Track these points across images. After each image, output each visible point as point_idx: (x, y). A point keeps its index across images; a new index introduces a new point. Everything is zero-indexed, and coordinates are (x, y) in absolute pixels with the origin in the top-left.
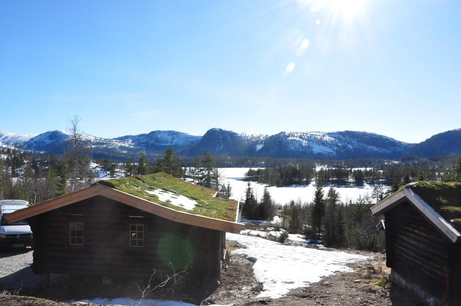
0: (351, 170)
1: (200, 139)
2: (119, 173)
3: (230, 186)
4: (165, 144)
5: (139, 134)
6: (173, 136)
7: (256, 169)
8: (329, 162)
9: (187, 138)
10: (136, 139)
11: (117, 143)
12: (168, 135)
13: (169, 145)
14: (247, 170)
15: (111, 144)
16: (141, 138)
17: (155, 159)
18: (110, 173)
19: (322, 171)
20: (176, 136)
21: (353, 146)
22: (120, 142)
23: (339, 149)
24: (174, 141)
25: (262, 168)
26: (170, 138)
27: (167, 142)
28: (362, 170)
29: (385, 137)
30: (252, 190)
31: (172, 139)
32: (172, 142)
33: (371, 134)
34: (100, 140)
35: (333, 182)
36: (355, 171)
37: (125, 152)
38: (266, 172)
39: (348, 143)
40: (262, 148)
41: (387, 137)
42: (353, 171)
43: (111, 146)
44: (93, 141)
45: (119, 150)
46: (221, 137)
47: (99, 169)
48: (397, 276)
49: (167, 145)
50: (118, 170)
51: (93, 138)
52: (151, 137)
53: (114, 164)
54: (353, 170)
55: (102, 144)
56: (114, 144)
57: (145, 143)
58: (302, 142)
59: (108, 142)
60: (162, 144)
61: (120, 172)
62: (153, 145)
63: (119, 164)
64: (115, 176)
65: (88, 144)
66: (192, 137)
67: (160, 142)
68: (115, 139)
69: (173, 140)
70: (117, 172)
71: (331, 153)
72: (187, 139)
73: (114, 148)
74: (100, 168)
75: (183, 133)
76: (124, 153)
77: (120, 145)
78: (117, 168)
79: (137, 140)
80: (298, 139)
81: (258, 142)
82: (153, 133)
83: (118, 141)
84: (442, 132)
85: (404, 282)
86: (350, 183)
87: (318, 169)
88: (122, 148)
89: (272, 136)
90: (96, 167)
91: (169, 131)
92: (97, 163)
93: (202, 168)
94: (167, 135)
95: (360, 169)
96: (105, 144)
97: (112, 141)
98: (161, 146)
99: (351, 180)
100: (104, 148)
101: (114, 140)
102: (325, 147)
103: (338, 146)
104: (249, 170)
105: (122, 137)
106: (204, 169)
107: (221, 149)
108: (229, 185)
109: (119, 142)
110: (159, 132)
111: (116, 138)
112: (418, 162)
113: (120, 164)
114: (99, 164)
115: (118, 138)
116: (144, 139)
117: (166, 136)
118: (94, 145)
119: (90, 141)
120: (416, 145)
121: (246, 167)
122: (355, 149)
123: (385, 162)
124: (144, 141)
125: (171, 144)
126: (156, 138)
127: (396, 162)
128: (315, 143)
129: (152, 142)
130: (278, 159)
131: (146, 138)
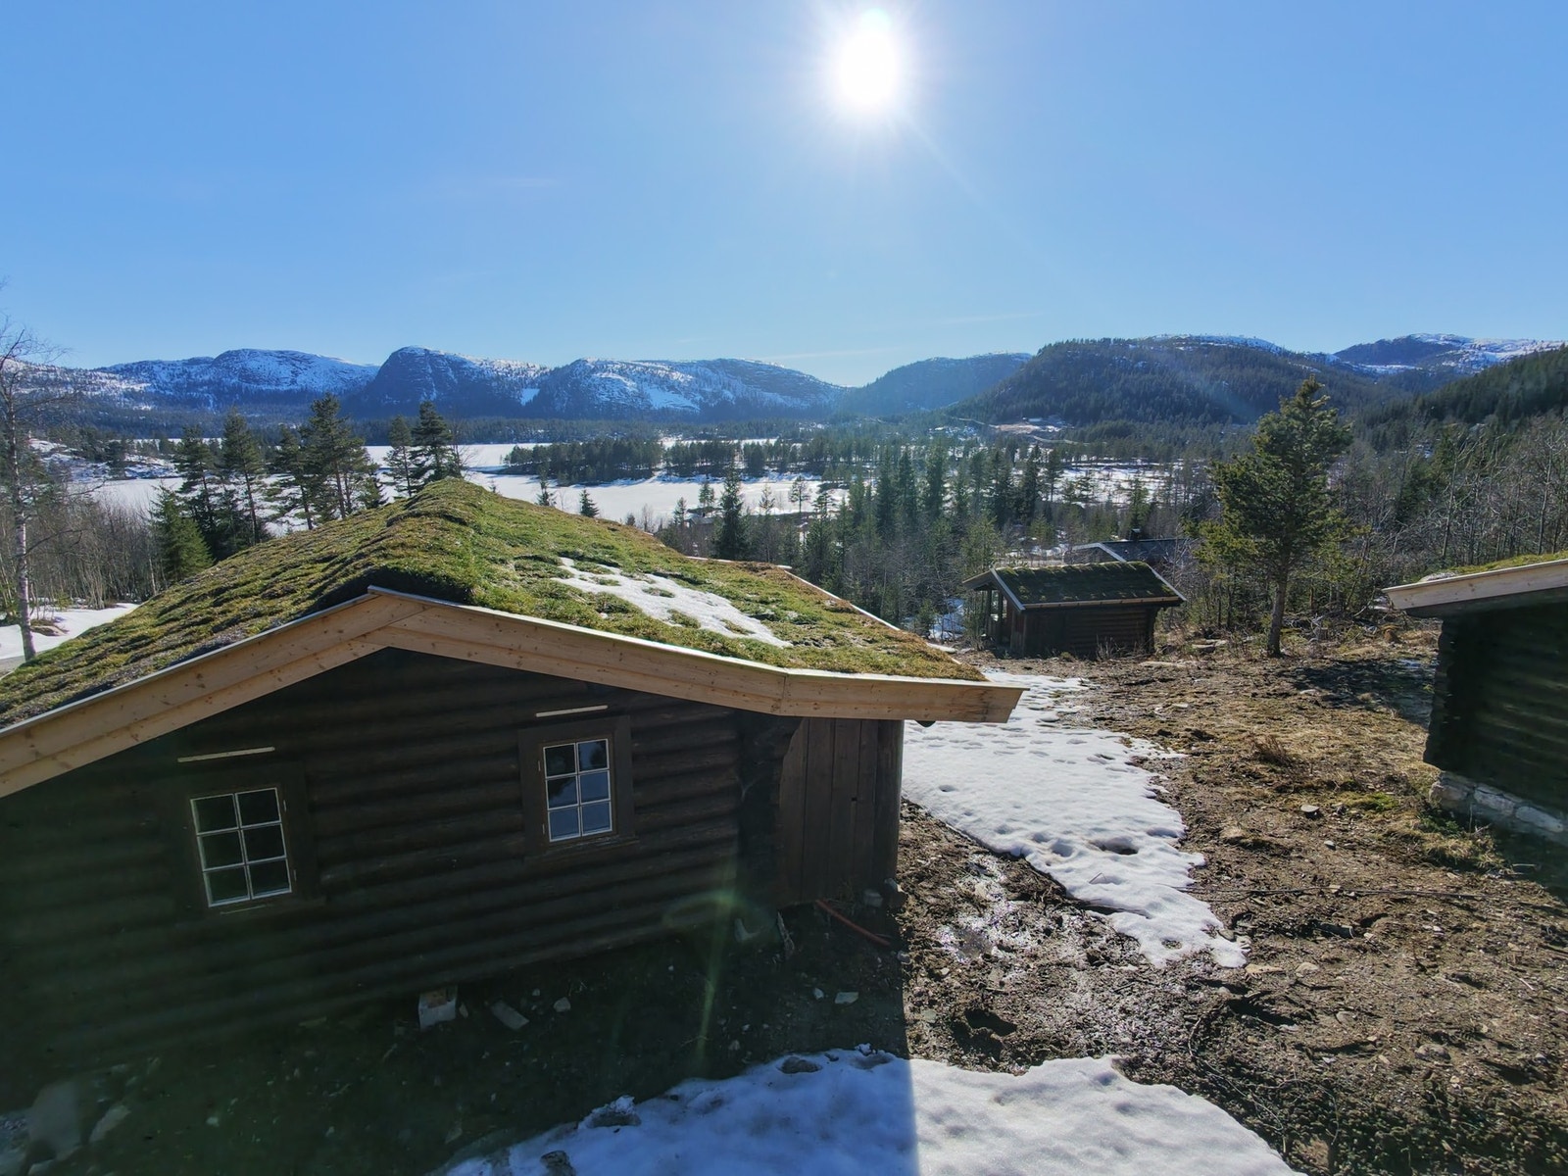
0: (738, 445)
1: (373, 374)
2: (140, 466)
3: (497, 491)
4: (274, 388)
5: (187, 357)
6: (294, 365)
7: (530, 446)
8: (686, 428)
9: (337, 370)
10: (177, 372)
11: (114, 381)
12: (280, 363)
13: (285, 388)
14: (507, 449)
15: (90, 383)
16: (194, 369)
18: (108, 467)
19: (676, 450)
20: (303, 367)
21: (734, 392)
22: (124, 378)
23: (705, 399)
24: (298, 379)
25: (544, 445)
26: (285, 371)
27: (278, 382)
28: (761, 444)
29: (799, 373)
31: (293, 372)
32: (293, 382)
33: (770, 367)
34: (50, 371)
35: (702, 470)
36: (746, 446)
37: (149, 408)
38: (554, 452)
39: (724, 387)
40: (535, 397)
41: (801, 374)
42: (742, 447)
43: (93, 390)
44: (21, 374)
45: (124, 402)
46: (430, 371)
47: (66, 457)
49: (280, 388)
50: (134, 458)
51: (22, 366)
52: (227, 367)
53: (119, 441)
54: (743, 443)
55: (57, 383)
56: (104, 384)
57: (209, 383)
58: (625, 385)
59: (82, 380)
60: (264, 388)
61: (145, 464)
62: (236, 389)
63: (135, 441)
66: (351, 369)
67: (257, 382)
68: (103, 370)
69: (297, 375)
70: (133, 464)
71: (690, 407)
72: (336, 373)
73: (106, 397)
74: (67, 453)
75: (324, 358)
76: (145, 411)
77: (124, 387)
78: (132, 454)
79: (182, 375)
80: (615, 376)
81: (523, 383)
82: (228, 356)
83: (117, 376)
84: (905, 365)
86: (739, 471)
87: (669, 443)
88: (130, 395)
89: (557, 369)
90: (53, 451)
91: (282, 352)
92: (52, 441)
94: (277, 363)
95: (756, 441)
96: (70, 383)
97: (96, 376)
98: (261, 391)
99: (740, 465)
100: (67, 395)
101: (99, 373)
102: (676, 396)
103: (703, 393)
104: (514, 449)
105: (126, 366)
106: (424, 450)
107: (432, 399)
108: (494, 488)
109: (121, 380)
110: (251, 353)
111: (107, 366)
112: (864, 426)
113: (140, 441)
114: (62, 443)
115: (115, 367)
116: (203, 372)
117: (273, 366)
118: (26, 387)
119: (13, 375)
120: (858, 391)
121: (501, 441)
122: (738, 400)
123: (801, 426)
124: (206, 378)
125: (291, 387)
126: (244, 369)
127: (820, 426)
128: (654, 386)
129: (233, 381)
130: (575, 422)
131: (212, 371)
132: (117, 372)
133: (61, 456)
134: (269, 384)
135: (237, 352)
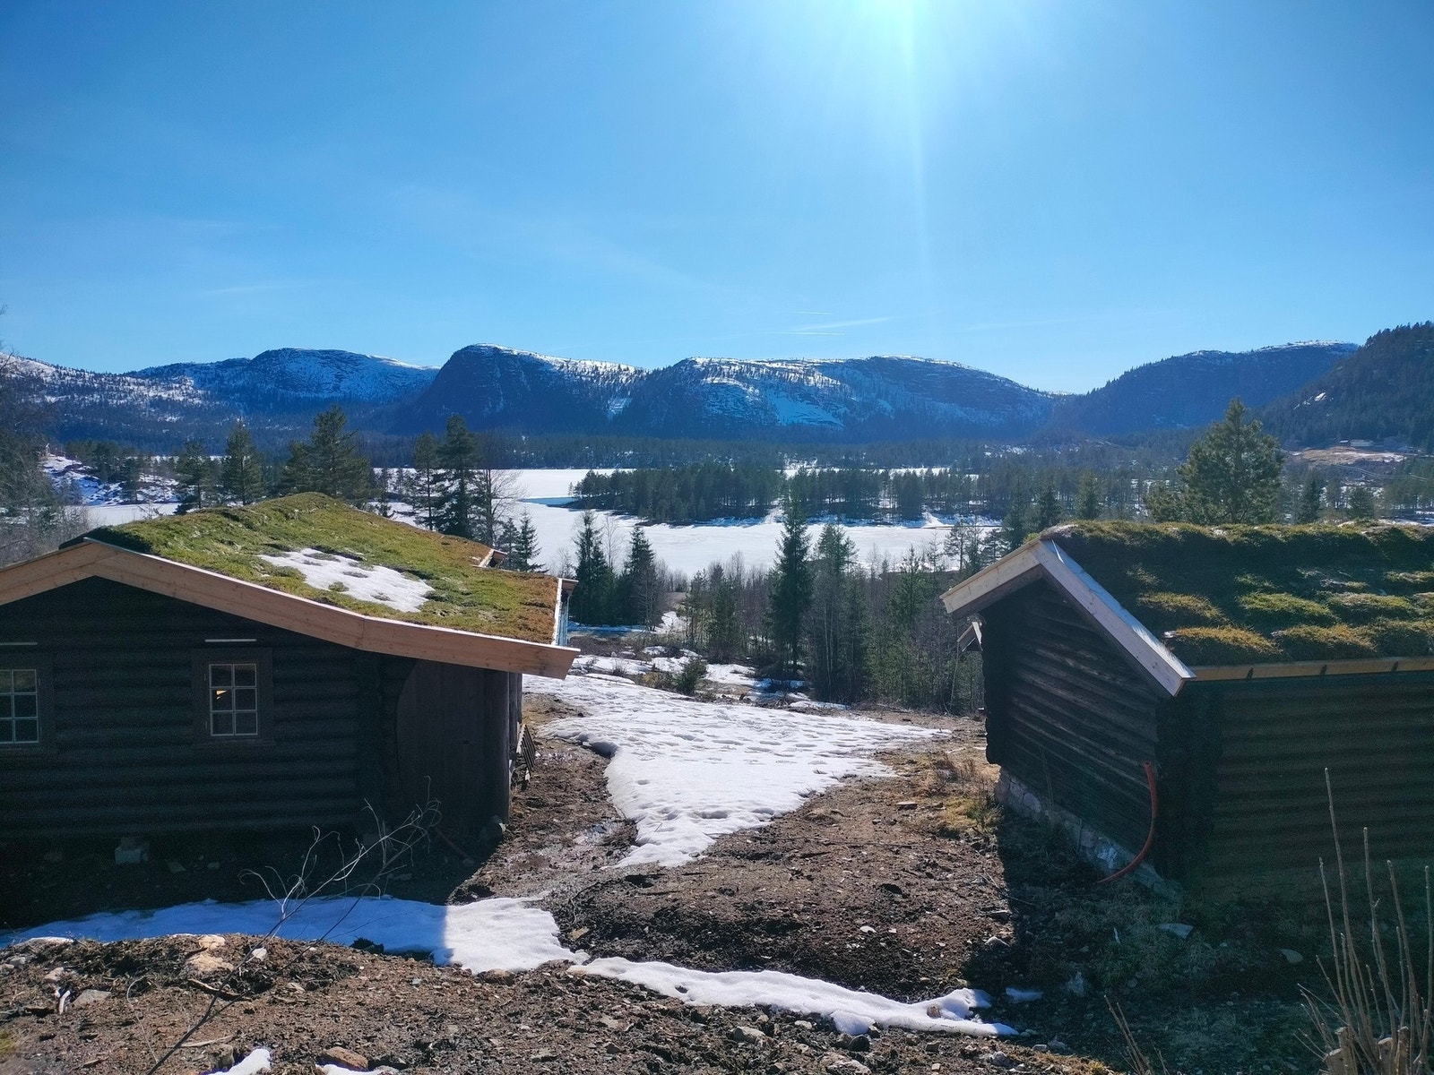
0: (886, 475)
1: (430, 378)
2: (153, 488)
4: (313, 395)
5: (222, 357)
6: (339, 368)
7: (609, 472)
8: (822, 453)
9: (386, 373)
10: (209, 376)
11: (142, 387)
12: (323, 365)
13: (326, 395)
14: (579, 475)
15: (118, 390)
16: (227, 373)
17: (281, 442)
18: (120, 489)
19: (801, 476)
20: (349, 370)
21: (893, 403)
22: (153, 384)
23: (852, 413)
24: (342, 385)
25: (626, 470)
26: (328, 375)
27: (319, 388)
28: (918, 474)
29: (989, 375)
30: (599, 535)
31: (336, 376)
32: (336, 388)
33: (946, 367)
34: (78, 376)
35: (834, 510)
36: (897, 476)
37: (175, 419)
38: (639, 480)
39: (879, 395)
40: (625, 409)
41: (993, 376)
42: (892, 478)
43: (120, 398)
44: (49, 379)
45: (150, 411)
46: (499, 375)
47: (79, 476)
48: (1017, 789)
49: (320, 395)
50: (148, 479)
51: (50, 370)
52: (264, 371)
53: (136, 458)
54: (892, 472)
55: (87, 390)
56: (132, 391)
57: (242, 389)
58: (745, 393)
59: (108, 383)
60: (302, 395)
61: (158, 486)
62: (270, 397)
63: (153, 458)
64: (140, 497)
65: (31, 392)
66: (405, 372)
67: (295, 388)
68: (132, 374)
69: (340, 380)
70: (147, 486)
71: (831, 423)
72: (386, 378)
73: (131, 407)
74: (81, 472)
75: (373, 359)
76: (170, 422)
77: (151, 394)
78: (149, 473)
79: (214, 379)
80: (732, 382)
81: (612, 391)
82: (268, 356)
83: (147, 381)
84: (1153, 362)
85: (1037, 806)
86: (885, 511)
87: (791, 472)
88: (158, 403)
89: (656, 372)
90: (68, 468)
91: (326, 352)
92: (69, 457)
93: (441, 471)
94: (319, 366)
95: (911, 470)
96: (97, 390)
97: (124, 382)
98: (298, 399)
99: (886, 503)
100: (93, 404)
101: (128, 379)
102: (812, 407)
103: (849, 404)
104: (588, 475)
105: (157, 369)
106: (448, 473)
107: (498, 410)
108: (527, 522)
109: (149, 387)
110: (291, 354)
111: (138, 370)
112: (1082, 451)
113: (158, 458)
114: (77, 461)
115: (144, 371)
116: (238, 376)
117: (314, 368)
118: (53, 395)
119: (38, 380)
120: (1078, 400)
121: (578, 466)
122: (898, 413)
123: (988, 450)
124: (240, 383)
125: (334, 394)
126: (283, 373)
127: (1017, 450)
128: (783, 394)
129: (269, 387)
130: (673, 442)
131: (247, 375)
132: (147, 377)
133: (75, 474)
134: (309, 391)
135: (277, 353)
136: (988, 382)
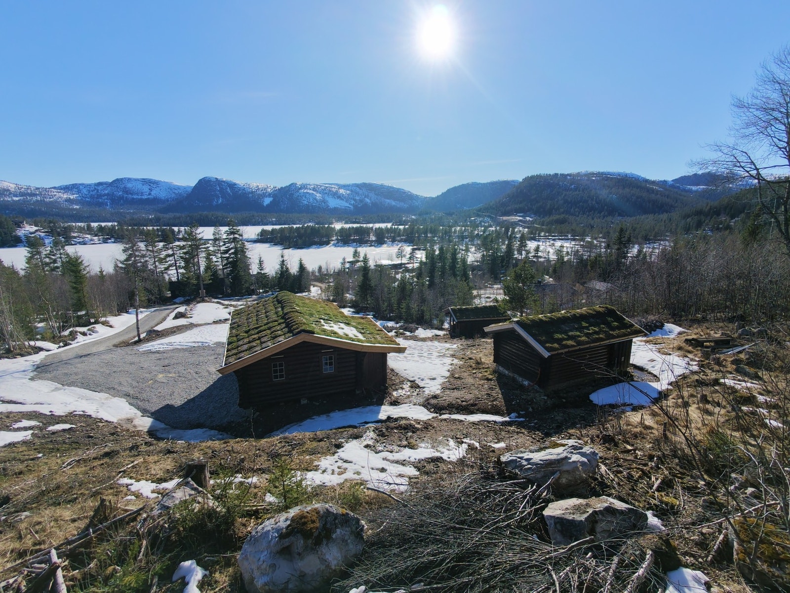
1: (190, 190)
2: (79, 238)
4: (140, 197)
5: (97, 182)
6: (150, 185)
8: (347, 218)
9: (172, 188)
10: (92, 189)
11: (60, 194)
12: (143, 185)
13: (146, 197)
15: (48, 195)
16: (100, 188)
20: (154, 187)
22: (65, 192)
23: (356, 203)
24: (152, 193)
26: (146, 189)
27: (142, 194)
29: (403, 190)
31: (149, 189)
32: (150, 194)
33: (388, 187)
34: (28, 189)
37: (78, 207)
39: (366, 197)
40: (270, 201)
43: (50, 198)
44: (13, 190)
45: (65, 204)
46: (218, 189)
47: (42, 234)
49: (143, 197)
52: (117, 187)
55: (33, 195)
56: (55, 195)
57: (108, 194)
58: (316, 196)
59: (42, 192)
60: (135, 197)
62: (121, 198)
65: (6, 195)
66: (179, 188)
67: (132, 194)
68: (54, 188)
69: (151, 191)
71: (349, 207)
72: (171, 190)
73: (56, 201)
74: (43, 232)
75: (164, 182)
76: (76, 209)
77: (65, 196)
78: (74, 232)
79: (94, 190)
80: (311, 192)
81: (265, 195)
82: (118, 181)
83: (62, 191)
84: (456, 186)
86: (372, 241)
88: (69, 200)
89: (282, 188)
90: (36, 231)
91: (143, 179)
92: (36, 226)
94: (141, 184)
96: (38, 194)
97: (51, 191)
98: (134, 199)
99: (373, 237)
100: (37, 201)
102: (341, 201)
103: (355, 200)
104: (262, 230)
107: (219, 203)
109: (63, 193)
110: (129, 180)
111: (57, 186)
112: (435, 217)
114: (40, 228)
115: (60, 187)
116: (105, 189)
117: (139, 185)
118: (17, 197)
119: (6, 190)
122: (372, 203)
123: (404, 216)
124: (106, 192)
125: (149, 197)
126: (125, 188)
127: (413, 217)
128: (331, 196)
129: (120, 193)
130: (291, 215)
131: (109, 189)
132: (62, 189)
133: (40, 233)
134: (138, 195)
135: (121, 179)
136: (403, 192)
